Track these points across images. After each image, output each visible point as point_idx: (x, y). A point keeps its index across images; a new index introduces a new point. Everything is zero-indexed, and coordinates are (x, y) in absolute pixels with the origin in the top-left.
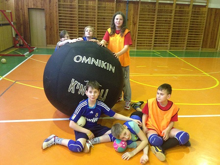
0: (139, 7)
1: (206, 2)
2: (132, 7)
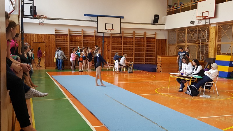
0: (111, 40)
1: (154, 35)
2: (106, 40)
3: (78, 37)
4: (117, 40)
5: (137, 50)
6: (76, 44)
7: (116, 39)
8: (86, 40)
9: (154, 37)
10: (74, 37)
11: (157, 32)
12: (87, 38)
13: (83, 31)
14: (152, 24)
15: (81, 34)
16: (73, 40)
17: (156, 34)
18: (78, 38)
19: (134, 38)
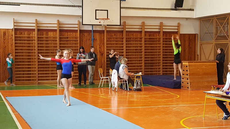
1: (176, 28)
2: (97, 36)
4: (115, 37)
5: (149, 52)
7: (113, 34)
9: (176, 30)
10: (45, 33)
11: (181, 22)
12: (66, 35)
13: (59, 23)
14: (172, 9)
15: (55, 28)
16: (43, 38)
17: (179, 26)
18: (51, 34)
19: (143, 34)
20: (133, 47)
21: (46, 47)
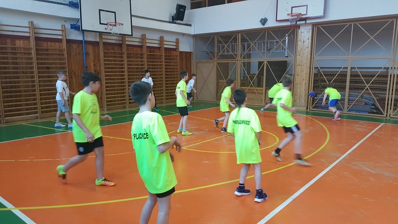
0: (101, 49)
1: (174, 44)
3: (22, 42)
4: (112, 51)
6: (16, 58)
7: (110, 48)
8: (44, 50)
9: (174, 47)
10: (9, 41)
11: (181, 39)
12: (45, 45)
13: (32, 26)
15: (27, 35)
16: (6, 48)
18: (19, 43)
20: (134, 65)
21: (13, 63)
